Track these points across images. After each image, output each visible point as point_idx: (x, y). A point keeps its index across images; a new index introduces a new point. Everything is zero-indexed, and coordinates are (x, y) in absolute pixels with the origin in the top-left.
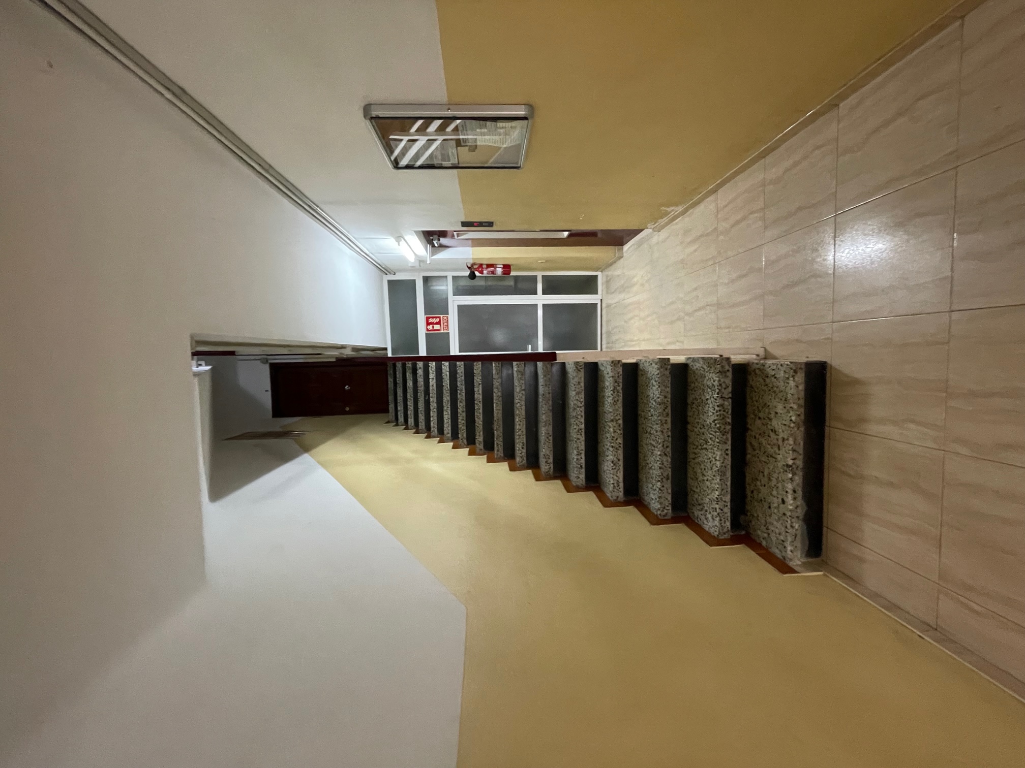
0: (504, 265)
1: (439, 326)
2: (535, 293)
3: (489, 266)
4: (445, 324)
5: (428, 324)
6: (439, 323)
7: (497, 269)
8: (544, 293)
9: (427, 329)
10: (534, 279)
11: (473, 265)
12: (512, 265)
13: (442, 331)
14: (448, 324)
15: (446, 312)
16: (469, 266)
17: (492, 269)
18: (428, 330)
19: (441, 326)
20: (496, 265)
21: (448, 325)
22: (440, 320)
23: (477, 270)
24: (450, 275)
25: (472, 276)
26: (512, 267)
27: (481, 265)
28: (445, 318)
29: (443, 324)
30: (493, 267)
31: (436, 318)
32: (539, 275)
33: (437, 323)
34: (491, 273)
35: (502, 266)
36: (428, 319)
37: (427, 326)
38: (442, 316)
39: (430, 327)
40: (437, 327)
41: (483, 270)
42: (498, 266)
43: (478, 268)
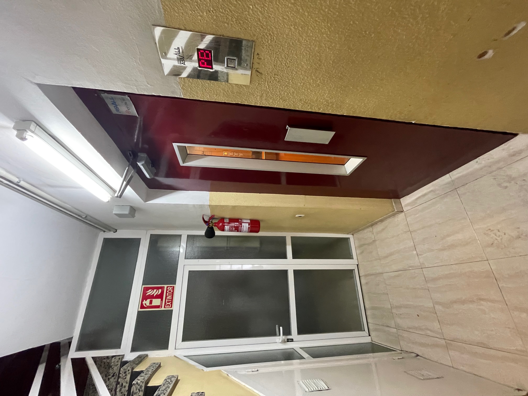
0: (251, 220)
1: (159, 300)
2: (285, 257)
3: (232, 220)
4: (169, 297)
5: (145, 297)
6: (160, 296)
7: (243, 224)
8: (295, 256)
9: (142, 304)
10: (282, 240)
11: (212, 218)
12: (262, 220)
13: (163, 309)
14: (172, 297)
15: (173, 280)
16: (206, 219)
17: (236, 224)
18: (142, 307)
19: (162, 300)
20: (241, 219)
21: (172, 300)
22: (162, 292)
23: (216, 225)
24: (185, 234)
25: (210, 234)
26: (262, 224)
27: (222, 220)
28: (170, 289)
29: (166, 297)
30: (238, 222)
31: (158, 288)
32: (288, 236)
33: (157, 297)
34: (234, 229)
35: (249, 221)
36: (146, 290)
37: (142, 301)
38: (166, 286)
39: (147, 302)
40: (156, 302)
41: (224, 226)
42: (245, 221)
43: (218, 223)
